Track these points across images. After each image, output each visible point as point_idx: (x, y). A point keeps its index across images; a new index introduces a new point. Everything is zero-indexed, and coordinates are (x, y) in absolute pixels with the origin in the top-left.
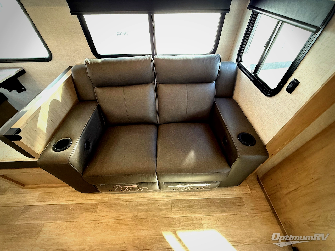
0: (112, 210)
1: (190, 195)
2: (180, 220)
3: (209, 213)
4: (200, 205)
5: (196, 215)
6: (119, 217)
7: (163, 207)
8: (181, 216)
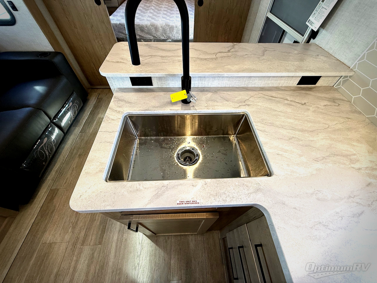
0: (64, 175)
1: (81, 121)
2: (95, 128)
3: (98, 114)
4: (92, 117)
5: (96, 120)
6: (74, 168)
7: (82, 138)
8: (93, 128)
